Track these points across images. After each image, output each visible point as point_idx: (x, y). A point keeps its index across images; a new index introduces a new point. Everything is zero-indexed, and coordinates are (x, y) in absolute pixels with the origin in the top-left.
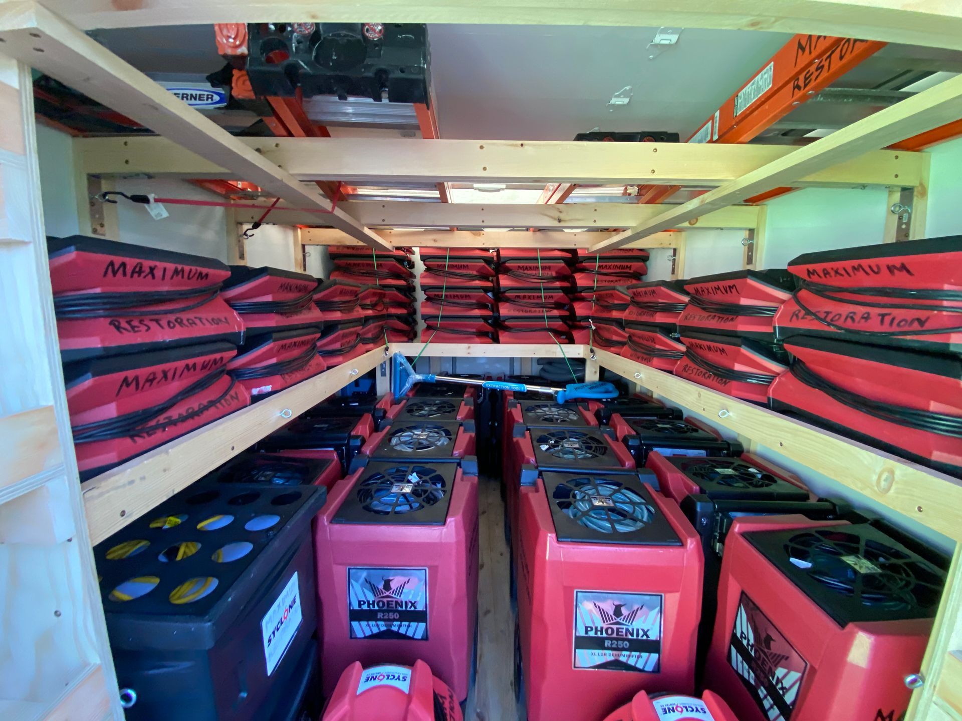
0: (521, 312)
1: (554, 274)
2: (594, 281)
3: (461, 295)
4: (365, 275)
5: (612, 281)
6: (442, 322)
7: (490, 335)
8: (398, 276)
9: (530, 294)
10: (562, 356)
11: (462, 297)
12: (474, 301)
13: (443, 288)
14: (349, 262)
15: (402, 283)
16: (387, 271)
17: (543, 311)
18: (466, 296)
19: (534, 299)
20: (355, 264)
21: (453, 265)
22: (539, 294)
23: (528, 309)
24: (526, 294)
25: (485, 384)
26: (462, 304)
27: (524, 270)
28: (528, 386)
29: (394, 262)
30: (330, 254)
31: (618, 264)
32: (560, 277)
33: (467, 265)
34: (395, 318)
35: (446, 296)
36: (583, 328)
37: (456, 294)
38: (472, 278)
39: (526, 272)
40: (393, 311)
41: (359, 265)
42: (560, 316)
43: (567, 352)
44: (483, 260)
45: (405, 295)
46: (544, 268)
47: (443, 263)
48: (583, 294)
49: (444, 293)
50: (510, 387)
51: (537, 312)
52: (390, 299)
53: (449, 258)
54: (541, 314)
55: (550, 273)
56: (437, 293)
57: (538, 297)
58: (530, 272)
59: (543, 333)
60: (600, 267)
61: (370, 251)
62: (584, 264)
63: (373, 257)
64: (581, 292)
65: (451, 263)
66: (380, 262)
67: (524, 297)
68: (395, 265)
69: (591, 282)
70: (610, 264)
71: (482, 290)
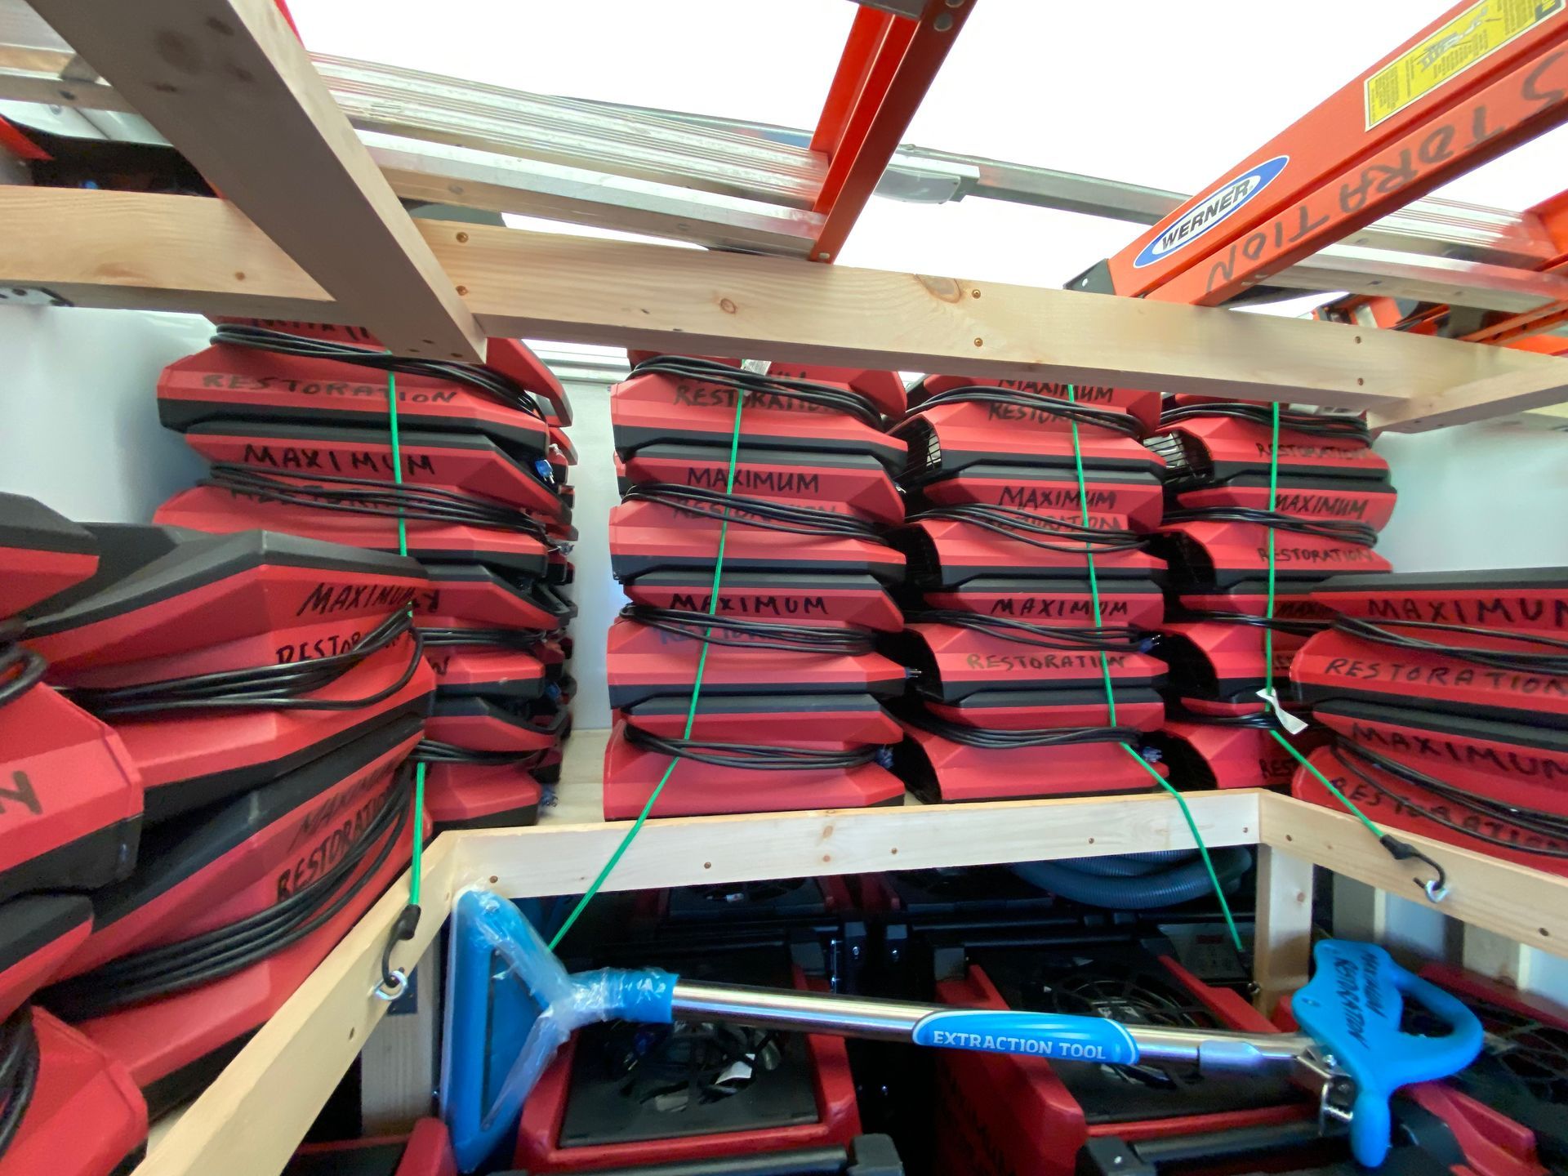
0: (1018, 667)
1: (1124, 526)
2: (1264, 553)
3: (788, 600)
4: (345, 505)
5: (1315, 554)
6: (706, 717)
7: (887, 757)
8: (507, 517)
9: (1048, 597)
10: (1194, 845)
11: (791, 607)
12: (840, 625)
13: (712, 570)
14: (259, 442)
15: (526, 545)
16: (455, 491)
17: (1096, 663)
18: (808, 601)
19: (1060, 613)
20: (290, 457)
21: (757, 475)
22: (1082, 597)
23: (1042, 654)
24: (1039, 596)
25: (928, 1029)
26: (793, 637)
27: (1021, 505)
28: (1136, 1032)
29: (495, 454)
30: (162, 403)
31: (1331, 494)
32: (1143, 536)
33: (815, 478)
34: (482, 704)
35: (725, 602)
36: (1229, 722)
37: (765, 592)
38: (834, 530)
39: (1029, 511)
40: (474, 671)
41: (313, 458)
42: (1154, 678)
43: (1203, 827)
44: (878, 457)
45: (538, 598)
46: (1096, 499)
47: (714, 465)
48: (1233, 597)
49: (716, 591)
50: (1057, 1041)
51: (1072, 666)
52: (459, 617)
53: (741, 446)
54: (1088, 674)
55: (1109, 517)
56: (684, 591)
57: (1075, 606)
58: (1043, 513)
59: (1104, 746)
60: (1279, 500)
61: (378, 397)
62: (1231, 489)
63: (387, 426)
64: (1225, 590)
65: (745, 467)
66: (418, 451)
67: (1028, 607)
68: (493, 463)
69: (1256, 557)
70: (1308, 493)
71: (870, 580)
